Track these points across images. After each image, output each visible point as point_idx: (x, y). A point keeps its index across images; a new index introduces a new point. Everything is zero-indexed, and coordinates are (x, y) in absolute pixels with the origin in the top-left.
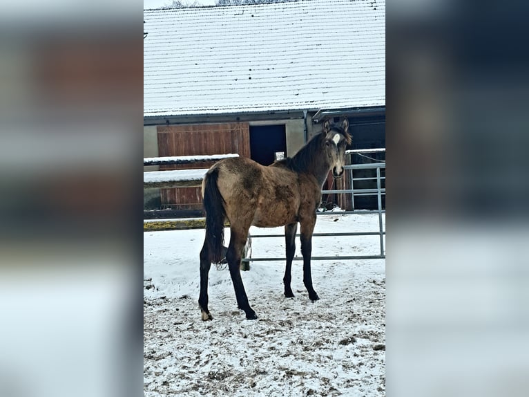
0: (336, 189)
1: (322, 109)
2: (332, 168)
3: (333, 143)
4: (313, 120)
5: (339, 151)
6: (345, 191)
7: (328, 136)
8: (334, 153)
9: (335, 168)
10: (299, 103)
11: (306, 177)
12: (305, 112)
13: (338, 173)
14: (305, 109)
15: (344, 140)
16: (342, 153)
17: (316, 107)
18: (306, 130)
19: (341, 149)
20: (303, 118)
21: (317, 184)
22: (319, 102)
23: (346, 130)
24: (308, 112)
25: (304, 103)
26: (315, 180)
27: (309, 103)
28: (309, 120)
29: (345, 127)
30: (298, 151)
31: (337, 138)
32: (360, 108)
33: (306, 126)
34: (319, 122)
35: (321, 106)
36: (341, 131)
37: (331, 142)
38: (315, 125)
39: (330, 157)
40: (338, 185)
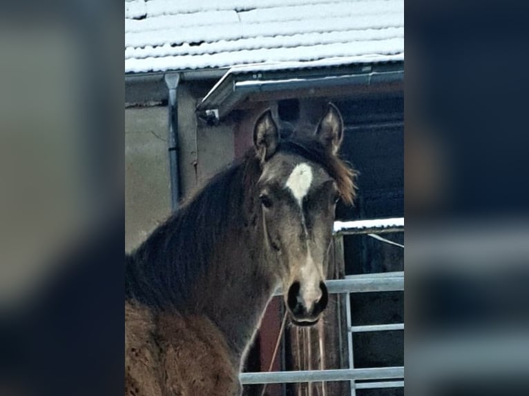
0: (290, 367)
1: (233, 69)
2: (281, 288)
3: (287, 196)
4: (200, 111)
5: (309, 224)
6: (322, 374)
7: (269, 173)
8: (290, 231)
9: (296, 288)
10: (149, 50)
11: (181, 324)
12: (172, 83)
13: (308, 306)
14: (169, 71)
15: (327, 185)
16: (319, 232)
17: (213, 61)
18: (178, 149)
19: (318, 217)
20: (165, 103)
21: (223, 352)
22: (222, 45)
23: (336, 149)
24: (182, 82)
25: (168, 49)
26: (218, 338)
27: (186, 48)
28: (187, 112)
29: (330, 140)
30: (153, 228)
31: (301, 180)
32: (374, 65)
33: (177, 135)
34: (223, 120)
35: (233, 61)
36: (315, 155)
37: (281, 193)
38: (207, 130)
39: (275, 247)
40: (296, 353)
